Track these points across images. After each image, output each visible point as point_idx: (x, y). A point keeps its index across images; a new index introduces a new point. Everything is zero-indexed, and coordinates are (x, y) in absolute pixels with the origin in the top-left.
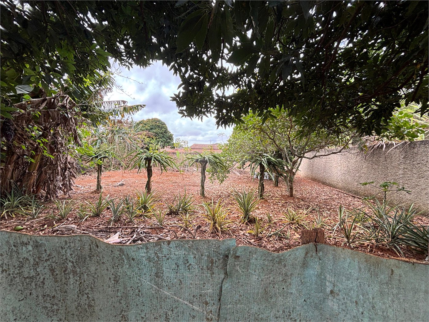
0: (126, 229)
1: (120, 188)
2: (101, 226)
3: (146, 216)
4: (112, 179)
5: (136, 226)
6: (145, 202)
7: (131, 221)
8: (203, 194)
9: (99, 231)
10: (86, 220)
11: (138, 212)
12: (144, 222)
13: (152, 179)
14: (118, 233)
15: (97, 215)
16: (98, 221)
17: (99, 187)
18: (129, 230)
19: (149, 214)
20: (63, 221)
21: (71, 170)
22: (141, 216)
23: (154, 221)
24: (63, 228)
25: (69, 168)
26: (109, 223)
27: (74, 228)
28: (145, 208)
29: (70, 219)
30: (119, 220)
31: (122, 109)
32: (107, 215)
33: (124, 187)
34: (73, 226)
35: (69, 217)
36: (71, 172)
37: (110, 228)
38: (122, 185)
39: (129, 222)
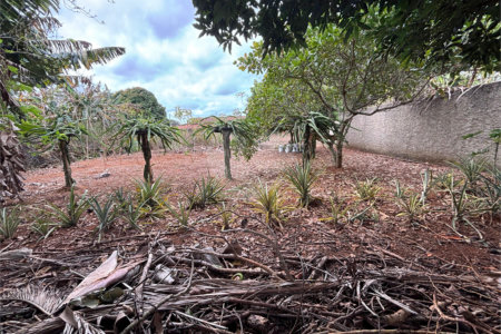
0: (128, 241)
1: (105, 180)
2: (81, 243)
3: (156, 216)
4: (91, 170)
5: (143, 234)
6: (151, 195)
7: (133, 227)
8: (229, 176)
9: (78, 254)
10: (51, 235)
11: (142, 211)
12: (154, 225)
13: (152, 161)
14: (115, 253)
15: (71, 224)
16: (73, 234)
17: (69, 180)
18: (133, 242)
19: (160, 212)
20: (5, 242)
21: (13, 159)
22: (147, 216)
23: (171, 222)
24: (5, 256)
25: (10, 157)
26: (95, 235)
27: (28, 253)
28: (151, 203)
29: (20, 238)
30: (111, 228)
31: (85, 55)
32: (90, 221)
33: (111, 178)
34: (25, 250)
35: (20, 234)
36: (13, 163)
37: (97, 245)
38: (107, 175)
39: (130, 229)
